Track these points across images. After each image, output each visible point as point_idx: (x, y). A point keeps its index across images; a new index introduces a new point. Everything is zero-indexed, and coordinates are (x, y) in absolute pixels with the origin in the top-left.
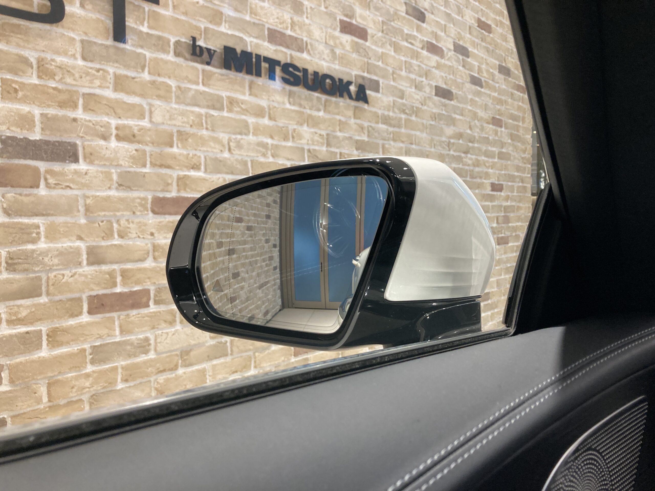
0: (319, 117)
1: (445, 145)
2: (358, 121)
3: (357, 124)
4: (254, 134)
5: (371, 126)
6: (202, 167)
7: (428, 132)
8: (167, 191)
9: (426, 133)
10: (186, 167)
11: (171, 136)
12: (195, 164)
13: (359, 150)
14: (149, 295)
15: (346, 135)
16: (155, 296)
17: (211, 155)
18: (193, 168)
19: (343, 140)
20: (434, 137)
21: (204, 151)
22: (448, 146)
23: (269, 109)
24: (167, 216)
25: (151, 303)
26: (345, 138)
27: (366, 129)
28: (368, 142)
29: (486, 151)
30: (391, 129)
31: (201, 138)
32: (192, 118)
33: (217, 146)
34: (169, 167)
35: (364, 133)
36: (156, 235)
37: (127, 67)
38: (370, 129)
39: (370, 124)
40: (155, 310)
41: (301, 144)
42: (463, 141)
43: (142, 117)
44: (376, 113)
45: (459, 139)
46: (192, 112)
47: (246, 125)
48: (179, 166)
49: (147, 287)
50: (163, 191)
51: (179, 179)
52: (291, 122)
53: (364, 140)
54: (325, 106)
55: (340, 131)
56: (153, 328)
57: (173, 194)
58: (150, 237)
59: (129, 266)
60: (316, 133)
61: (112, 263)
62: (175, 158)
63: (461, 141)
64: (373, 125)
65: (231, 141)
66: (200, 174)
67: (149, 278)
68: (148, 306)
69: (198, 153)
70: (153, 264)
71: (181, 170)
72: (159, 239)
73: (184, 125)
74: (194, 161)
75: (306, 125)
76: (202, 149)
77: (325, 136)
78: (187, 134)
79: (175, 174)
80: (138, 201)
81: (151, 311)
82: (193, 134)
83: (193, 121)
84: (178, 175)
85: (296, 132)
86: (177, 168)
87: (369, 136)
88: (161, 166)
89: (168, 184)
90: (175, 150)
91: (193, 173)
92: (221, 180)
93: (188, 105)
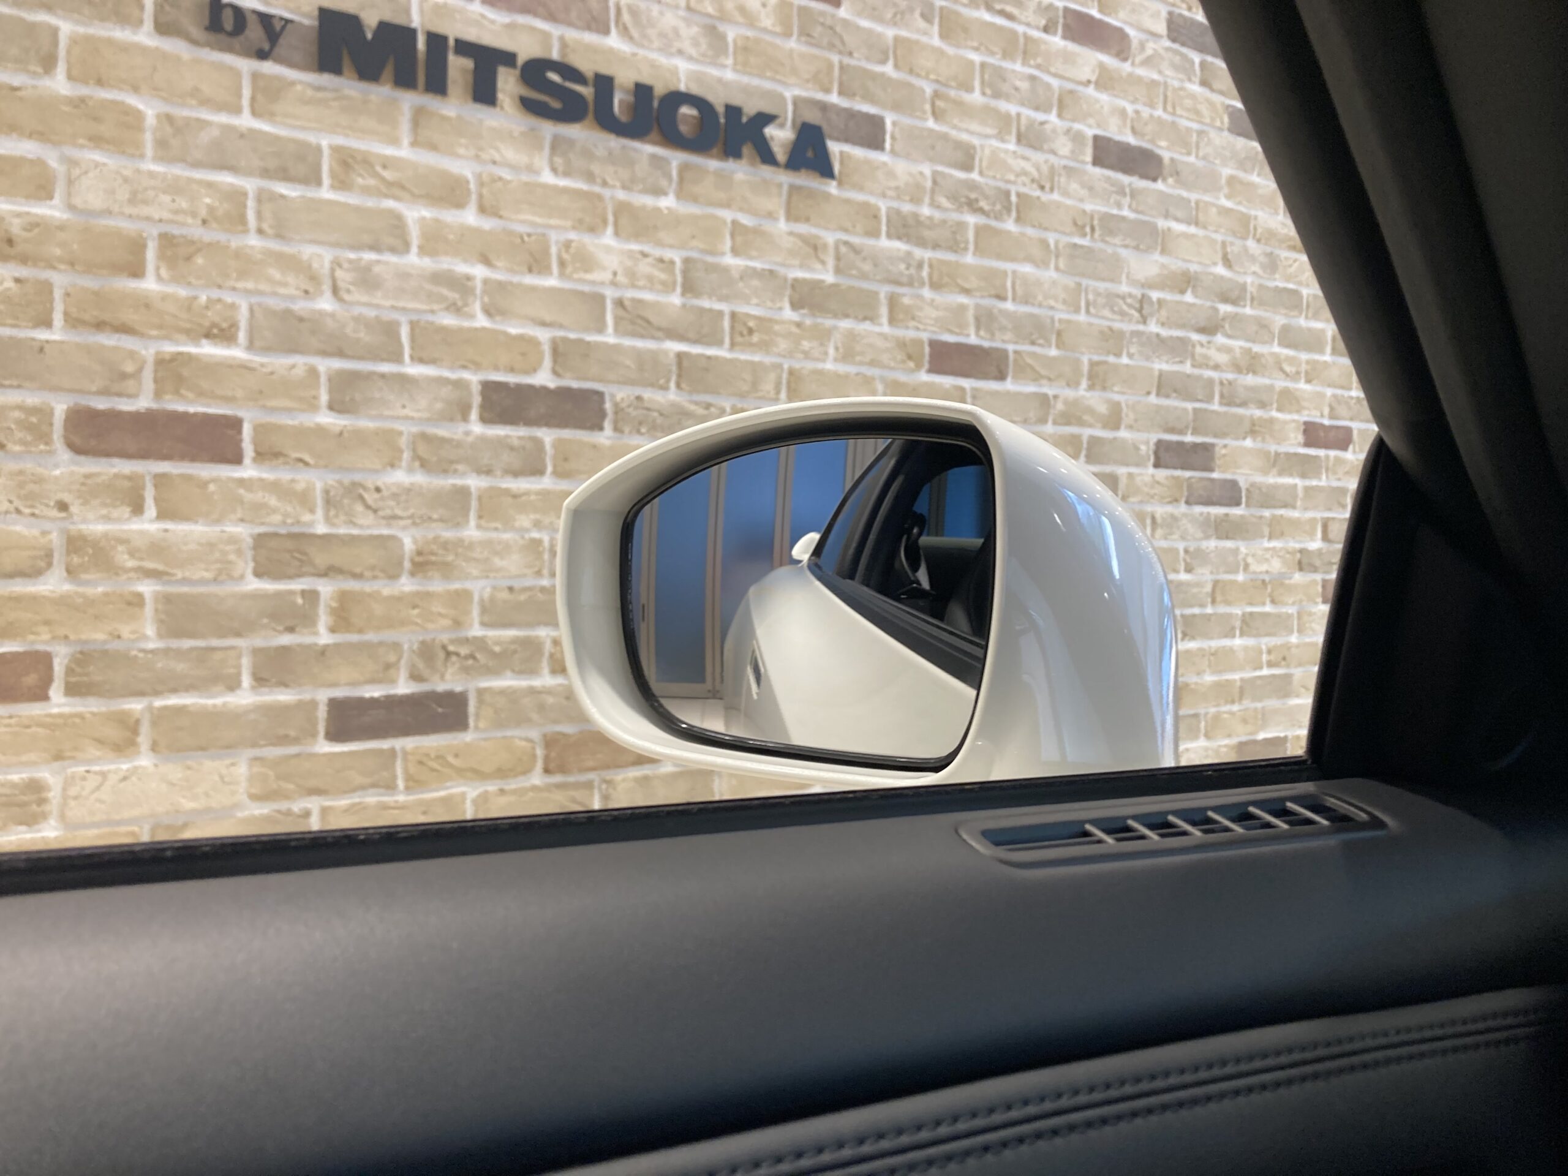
0: (658, 210)
1: (1130, 306)
2: (802, 228)
3: (799, 236)
4: (423, 251)
5: (846, 243)
6: (242, 336)
7: (1061, 265)
8: (119, 395)
9: (1057, 269)
10: (188, 332)
11: (138, 246)
12: (214, 325)
13: (802, 307)
14: (50, 667)
15: (757, 265)
16: (69, 671)
17: (273, 303)
18: (208, 336)
19: (741, 278)
20: (1085, 282)
21: (247, 292)
22: (1140, 310)
23: (481, 184)
24: (116, 461)
25: (56, 692)
26: (748, 274)
27: (831, 251)
28: (832, 285)
29: (1286, 330)
30: (919, 253)
31: (238, 254)
32: (208, 200)
33: (291, 279)
34: (124, 329)
35: (823, 263)
36: (74, 509)
38: (843, 249)
39: (845, 237)
40: (66, 710)
41: (593, 283)
42: (1195, 294)
43: (43, 193)
44: (866, 205)
45: (1183, 292)
46: (210, 185)
47: (398, 225)
48: (160, 327)
49: (41, 647)
50: (105, 392)
51: (162, 363)
52: (552, 222)
53: (822, 281)
54: (681, 179)
55: (735, 252)
56: (58, 757)
57: (144, 402)
58: (54, 513)
60: (645, 255)
62: (147, 306)
63: (1189, 298)
64: (856, 240)
65: (340, 266)
66: (237, 353)
67: (47, 623)
68: (45, 698)
69: (232, 298)
70: (67, 587)
71: (167, 338)
72: (85, 521)
73: (180, 218)
75: (610, 230)
76: (240, 285)
77: (679, 264)
78: (193, 242)
79: (149, 351)
80: (17, 414)
81: (55, 711)
82: (210, 245)
83: (211, 209)
84: (157, 353)
85: (572, 250)
86: (154, 333)
87: (838, 271)
88: (99, 326)
89: (124, 376)
90: (149, 284)
91: (208, 350)
92: (300, 372)
93: (197, 165)
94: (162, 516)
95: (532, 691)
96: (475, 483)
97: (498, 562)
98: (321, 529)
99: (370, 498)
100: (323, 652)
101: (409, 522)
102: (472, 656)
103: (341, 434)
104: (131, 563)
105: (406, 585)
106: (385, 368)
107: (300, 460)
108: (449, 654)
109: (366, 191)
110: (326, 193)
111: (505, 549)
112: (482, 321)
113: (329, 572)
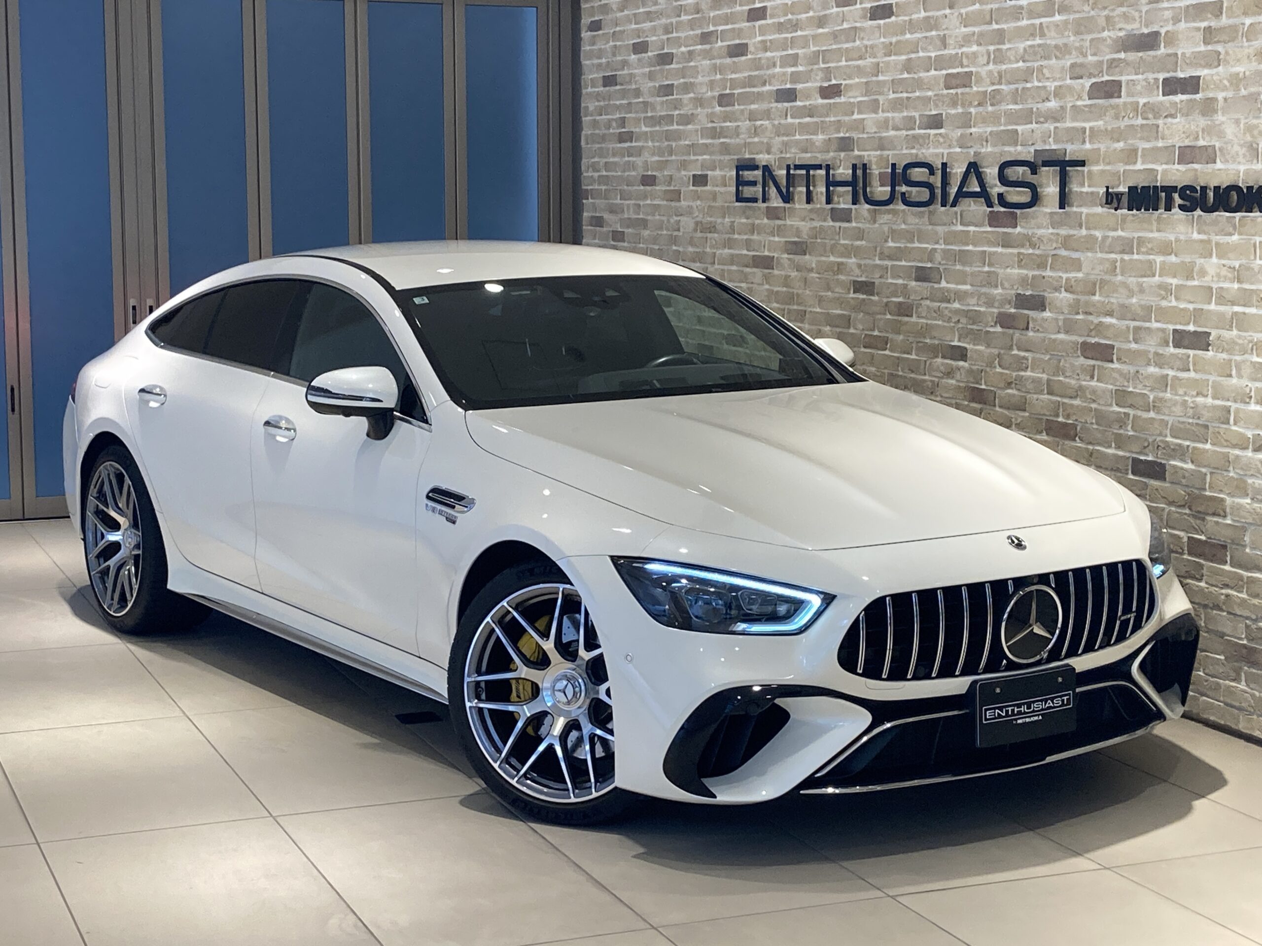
14: (1077, 430)
16: (1080, 432)
18: (1108, 315)
32: (1107, 266)
34: (1091, 314)
36: (1080, 376)
37: (1071, 228)
43: (1080, 270)
46: (1108, 259)
48: (1097, 313)
57: (1096, 340)
58: (1077, 377)
59: (1066, 400)
61: (1057, 395)
66: (1114, 321)
67: (1075, 414)
68: (1075, 441)
69: (1113, 300)
70: (1080, 403)
71: (1099, 316)
73: (1101, 273)
74: (1108, 308)
79: (1095, 321)
80: (1071, 344)
83: (1107, 268)
89: (1091, 330)
90: (1097, 298)
91: (1108, 320)
92: (1124, 327)
93: (1107, 252)
94: (1098, 380)
95: (1182, 469)
96: (1171, 373)
97: (1174, 409)
98: (1130, 389)
99: (1140, 377)
100: (1129, 437)
101: (1150, 388)
102: (1164, 448)
103: (1134, 352)
104: (1089, 396)
105: (1152, 414)
106: (1147, 325)
107: (1125, 362)
108: (1158, 446)
109: (1143, 253)
110: (1135, 257)
111: (1175, 403)
112: (1174, 303)
113: (1131, 406)
